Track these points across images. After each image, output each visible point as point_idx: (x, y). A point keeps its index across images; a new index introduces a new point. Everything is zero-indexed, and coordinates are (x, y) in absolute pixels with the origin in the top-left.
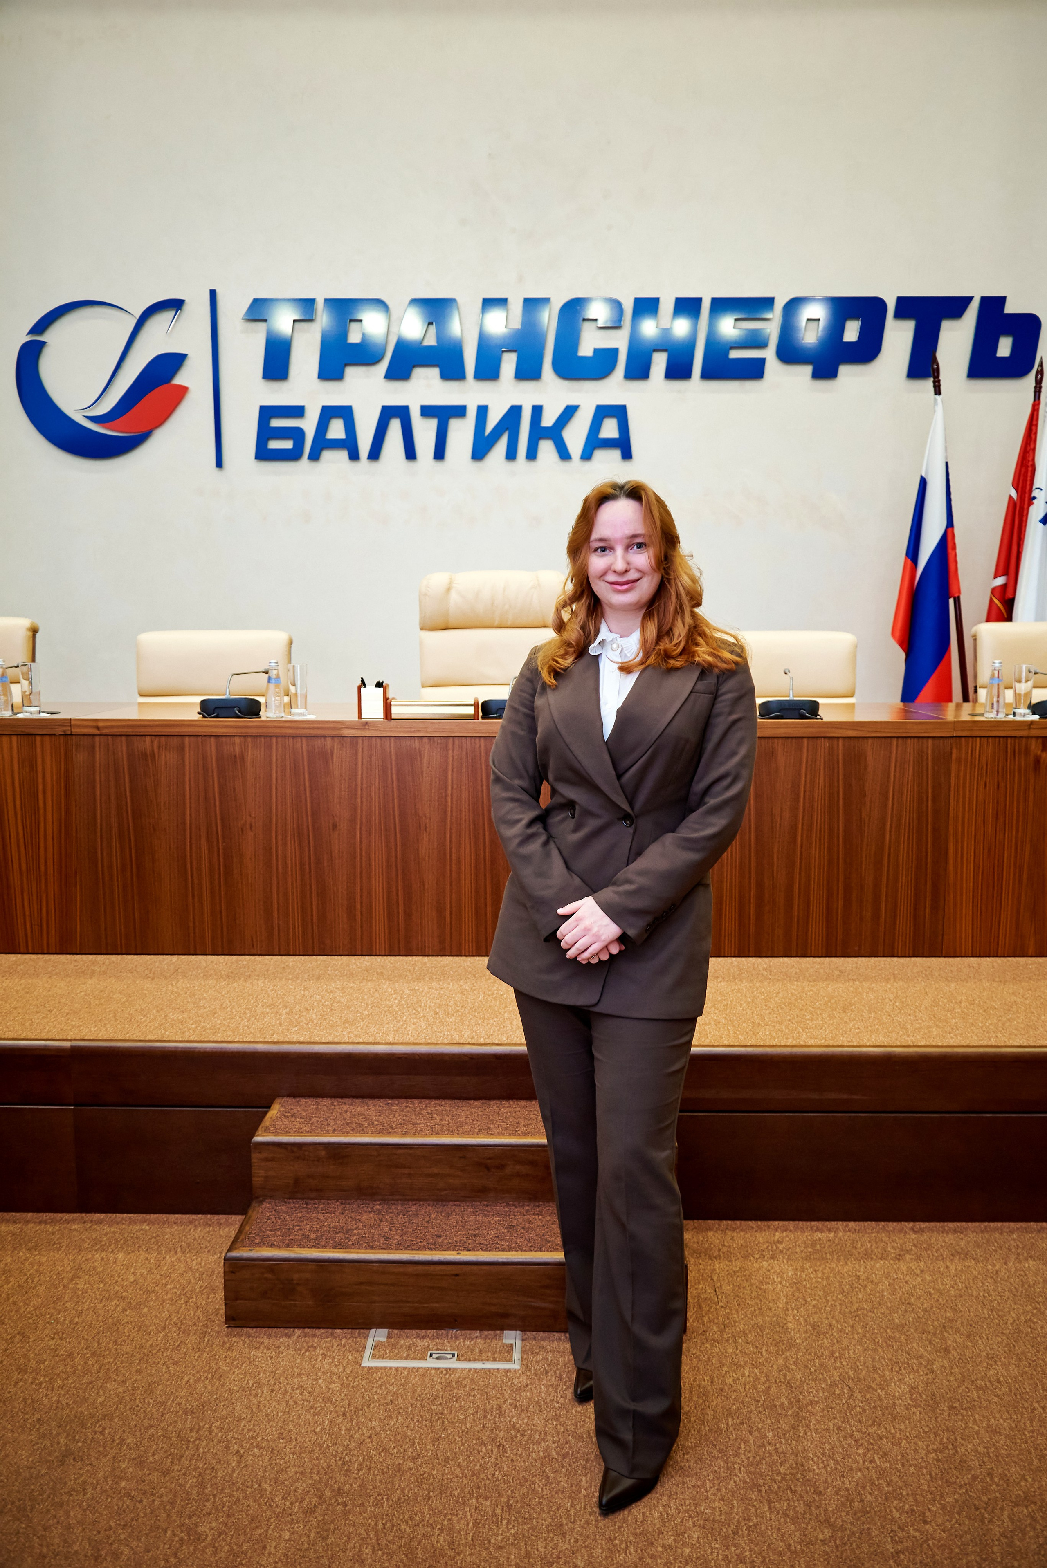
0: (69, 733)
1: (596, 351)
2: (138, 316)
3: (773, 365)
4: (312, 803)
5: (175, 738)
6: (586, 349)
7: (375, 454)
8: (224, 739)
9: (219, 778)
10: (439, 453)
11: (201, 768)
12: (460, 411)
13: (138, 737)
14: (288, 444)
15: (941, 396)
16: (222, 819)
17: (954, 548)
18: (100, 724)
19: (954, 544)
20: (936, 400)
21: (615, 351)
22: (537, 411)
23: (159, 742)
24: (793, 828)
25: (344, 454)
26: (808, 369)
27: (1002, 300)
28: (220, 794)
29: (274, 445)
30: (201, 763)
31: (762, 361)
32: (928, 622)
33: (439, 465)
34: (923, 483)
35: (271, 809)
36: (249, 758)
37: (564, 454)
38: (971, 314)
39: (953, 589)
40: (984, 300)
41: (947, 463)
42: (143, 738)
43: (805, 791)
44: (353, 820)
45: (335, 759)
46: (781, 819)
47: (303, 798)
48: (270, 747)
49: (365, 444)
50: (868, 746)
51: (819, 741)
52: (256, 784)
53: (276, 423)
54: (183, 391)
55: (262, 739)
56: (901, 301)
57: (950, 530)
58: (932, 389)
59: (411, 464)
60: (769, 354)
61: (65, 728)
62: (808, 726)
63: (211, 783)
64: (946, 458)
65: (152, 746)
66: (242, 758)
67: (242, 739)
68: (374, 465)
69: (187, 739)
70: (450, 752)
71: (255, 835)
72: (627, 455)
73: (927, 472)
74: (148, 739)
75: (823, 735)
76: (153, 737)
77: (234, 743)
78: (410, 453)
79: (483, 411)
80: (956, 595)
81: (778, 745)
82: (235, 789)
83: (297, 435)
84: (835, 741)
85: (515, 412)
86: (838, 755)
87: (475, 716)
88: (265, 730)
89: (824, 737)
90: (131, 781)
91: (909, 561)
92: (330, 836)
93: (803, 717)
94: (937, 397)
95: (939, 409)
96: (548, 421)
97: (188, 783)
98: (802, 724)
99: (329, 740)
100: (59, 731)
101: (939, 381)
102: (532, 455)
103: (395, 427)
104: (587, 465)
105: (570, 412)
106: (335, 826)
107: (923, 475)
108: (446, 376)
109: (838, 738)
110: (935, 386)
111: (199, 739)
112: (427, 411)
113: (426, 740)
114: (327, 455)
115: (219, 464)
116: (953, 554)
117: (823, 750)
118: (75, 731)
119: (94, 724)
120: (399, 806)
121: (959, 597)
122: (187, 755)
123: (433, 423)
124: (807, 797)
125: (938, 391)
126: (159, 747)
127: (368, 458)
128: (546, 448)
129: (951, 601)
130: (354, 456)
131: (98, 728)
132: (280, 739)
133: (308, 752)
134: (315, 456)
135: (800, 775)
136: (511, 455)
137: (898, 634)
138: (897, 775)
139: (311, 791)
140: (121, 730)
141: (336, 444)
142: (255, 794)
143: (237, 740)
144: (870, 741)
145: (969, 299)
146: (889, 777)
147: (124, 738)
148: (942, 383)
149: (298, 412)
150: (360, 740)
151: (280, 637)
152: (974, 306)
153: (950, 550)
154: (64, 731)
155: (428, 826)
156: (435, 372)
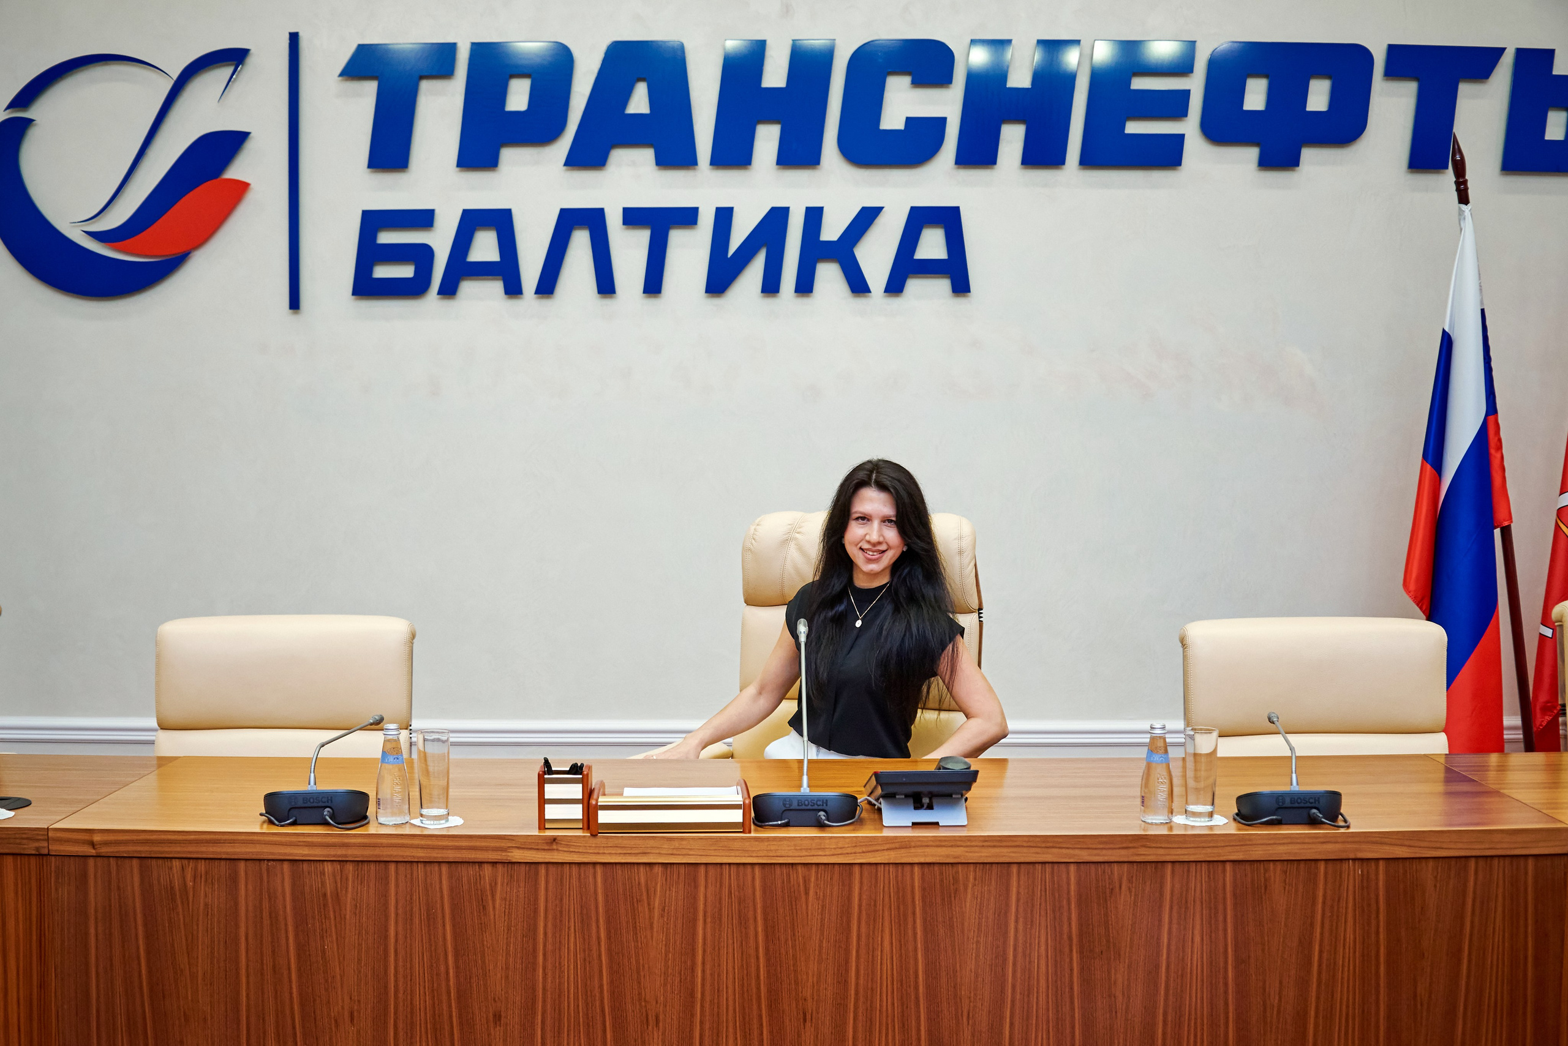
0: (45, 851)
1: (911, 122)
2: (175, 76)
3: (1195, 145)
4: (457, 976)
5: (223, 863)
6: (893, 119)
7: (547, 286)
8: (305, 865)
9: (296, 936)
10: (653, 284)
11: (266, 914)
12: (687, 217)
13: (160, 862)
14: (406, 271)
15: (1469, 206)
16: (302, 1005)
17: (1499, 447)
18: (97, 838)
19: (1500, 440)
20: (1461, 212)
21: (942, 122)
22: (814, 216)
23: (196, 869)
24: (1301, 1016)
25: (496, 287)
26: (1252, 153)
27: (1548, 55)
28: (299, 957)
29: (381, 272)
30: (266, 904)
31: (1181, 138)
32: (1462, 567)
33: (652, 303)
34: (1447, 343)
35: (386, 987)
36: (348, 899)
37: (858, 285)
38: (1503, 74)
39: (1500, 515)
40: (1521, 53)
41: (1483, 311)
42: (168, 863)
43: (1321, 952)
44: (529, 1007)
45: (498, 902)
46: (1280, 1000)
47: (442, 968)
48: (384, 880)
49: (531, 269)
50: (1427, 873)
51: (1345, 866)
52: (360, 945)
53: (386, 238)
54: (241, 188)
55: (372, 866)
56: (1393, 50)
57: (1491, 418)
58: (1454, 195)
59: (607, 303)
60: (1189, 127)
61: (37, 844)
62: (1326, 840)
63: (283, 941)
64: (1482, 303)
65: (184, 878)
66: (337, 897)
67: (338, 866)
68: (546, 304)
69: (242, 865)
70: (702, 889)
71: (358, 1032)
72: (961, 286)
73: (1452, 325)
74: (176, 864)
75: (1352, 856)
76: (186, 862)
77: (323, 873)
78: (606, 285)
79: (724, 217)
80: (1506, 524)
81: (1276, 875)
82: (324, 952)
83: (422, 256)
84: (1373, 864)
85: (777, 218)
86: (1377, 889)
87: (743, 827)
88: (377, 851)
89: (1354, 860)
90: (148, 937)
91: (1428, 467)
92: (489, 1035)
93: (1313, 822)
94: (1463, 206)
95: (1468, 225)
96: (831, 231)
97: (243, 939)
98: (1316, 836)
99: (487, 870)
100: (30, 848)
101: (1465, 182)
102: (805, 286)
103: (580, 242)
104: (895, 302)
105: (867, 217)
106: (497, 1017)
107: (1447, 330)
108: (664, 161)
109: (1377, 860)
110: (1458, 190)
111: (264, 865)
112: (633, 217)
113: (658, 870)
114: (468, 288)
115: (295, 303)
116: (1498, 455)
117: (1351, 881)
118: (55, 848)
119: (86, 837)
120: (611, 982)
121: (1509, 527)
122: (242, 892)
123: (642, 237)
124: (1325, 961)
125: (1464, 198)
126: (195, 878)
127: (536, 293)
128: (828, 275)
129: (1497, 532)
130: (513, 289)
131: (93, 844)
132: (401, 867)
133: (451, 889)
134: (449, 289)
135: (1312, 925)
136: (771, 286)
137: (1412, 586)
138: (1477, 920)
139: (456, 961)
140: (131, 848)
141: (483, 270)
142: (359, 960)
143: (328, 868)
144: (1431, 863)
145: (1502, 51)
146: (1462, 925)
147: (135, 862)
148: (1469, 184)
149: (424, 219)
150: (542, 870)
151: (394, 628)
152: (1507, 62)
153: (1492, 451)
154: (37, 849)
155: (661, 1017)
156: (647, 155)
